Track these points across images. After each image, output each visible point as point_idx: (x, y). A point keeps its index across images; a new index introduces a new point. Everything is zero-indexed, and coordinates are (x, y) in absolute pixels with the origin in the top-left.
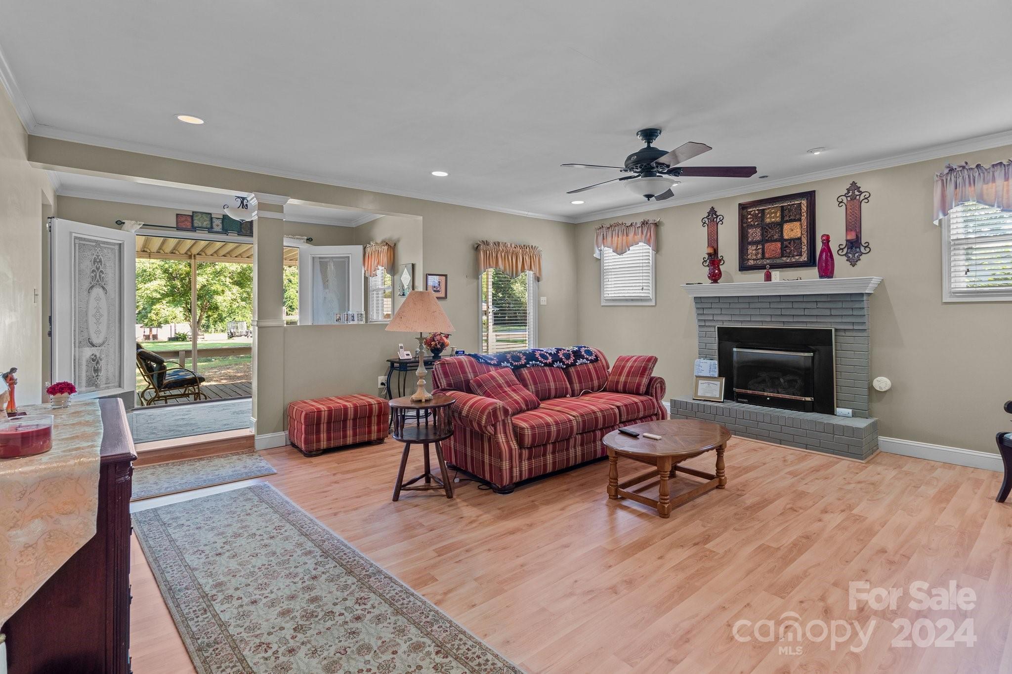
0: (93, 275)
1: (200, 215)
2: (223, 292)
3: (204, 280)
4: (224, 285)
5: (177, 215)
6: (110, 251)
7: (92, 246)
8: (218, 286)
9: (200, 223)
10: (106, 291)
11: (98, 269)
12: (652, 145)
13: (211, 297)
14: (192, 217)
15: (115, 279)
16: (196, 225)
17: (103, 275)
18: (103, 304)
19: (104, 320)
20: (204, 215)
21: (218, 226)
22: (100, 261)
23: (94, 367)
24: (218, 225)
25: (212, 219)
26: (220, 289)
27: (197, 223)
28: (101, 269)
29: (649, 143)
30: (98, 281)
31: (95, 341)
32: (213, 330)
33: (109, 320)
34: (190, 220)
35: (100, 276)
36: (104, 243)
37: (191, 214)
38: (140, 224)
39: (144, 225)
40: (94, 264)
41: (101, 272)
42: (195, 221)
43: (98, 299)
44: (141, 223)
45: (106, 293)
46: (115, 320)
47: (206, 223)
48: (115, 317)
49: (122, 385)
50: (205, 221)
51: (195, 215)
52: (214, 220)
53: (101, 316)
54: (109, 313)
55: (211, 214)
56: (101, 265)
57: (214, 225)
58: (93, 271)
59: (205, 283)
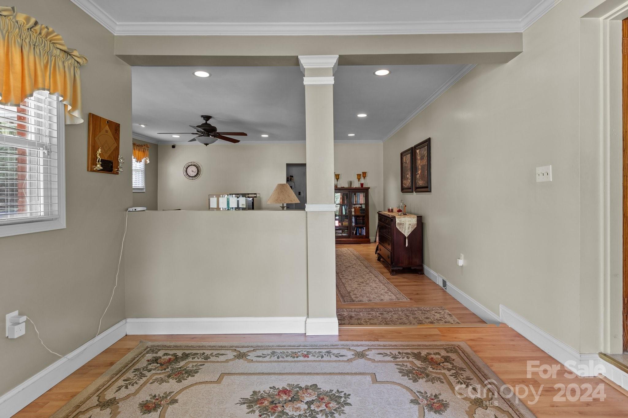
12: (208, 122)
29: (207, 121)
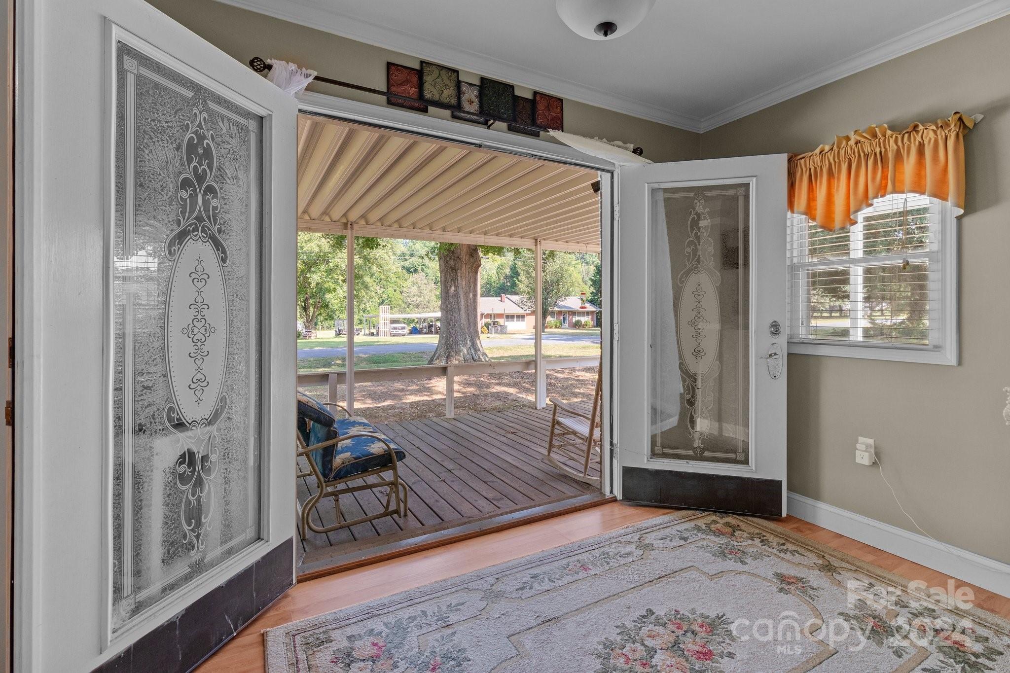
0: (184, 194)
1: (436, 72)
2: (335, 289)
3: (319, 278)
4: (336, 282)
5: (389, 65)
6: (234, 130)
7: (183, 98)
8: (330, 284)
9: (435, 92)
10: (224, 252)
11: (201, 178)
13: (324, 294)
14: (420, 73)
15: (248, 218)
16: (427, 95)
17: (214, 203)
18: (214, 292)
19: (217, 344)
20: (443, 72)
21: (471, 102)
22: (208, 153)
23: (188, 502)
24: (470, 99)
25: (459, 83)
26: (332, 286)
27: (430, 92)
28: (209, 181)
30: (199, 219)
31: (190, 411)
32: (321, 327)
33: (230, 343)
34: (415, 79)
35: (206, 203)
36: (220, 101)
37: (417, 66)
38: (307, 76)
39: (317, 78)
40: (190, 161)
41: (210, 190)
42: (427, 86)
43: (199, 277)
44: (309, 71)
45: (224, 260)
46: (247, 342)
47: (448, 95)
48: (248, 334)
49: (264, 534)
50: (447, 87)
51: (426, 70)
52: (464, 88)
53: (209, 330)
54: (230, 322)
55: (456, 72)
56: (210, 167)
57: (464, 98)
58: (186, 184)
59: (320, 281)
